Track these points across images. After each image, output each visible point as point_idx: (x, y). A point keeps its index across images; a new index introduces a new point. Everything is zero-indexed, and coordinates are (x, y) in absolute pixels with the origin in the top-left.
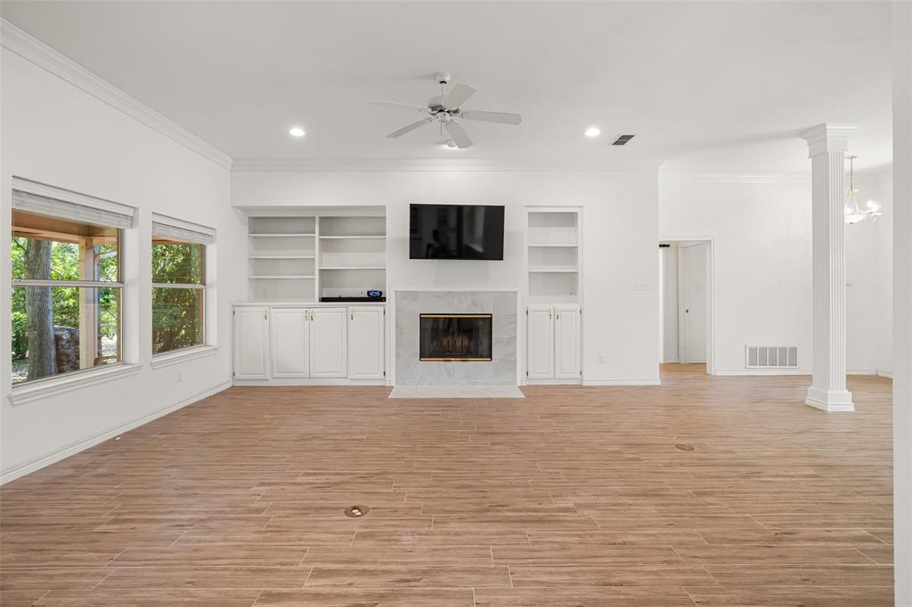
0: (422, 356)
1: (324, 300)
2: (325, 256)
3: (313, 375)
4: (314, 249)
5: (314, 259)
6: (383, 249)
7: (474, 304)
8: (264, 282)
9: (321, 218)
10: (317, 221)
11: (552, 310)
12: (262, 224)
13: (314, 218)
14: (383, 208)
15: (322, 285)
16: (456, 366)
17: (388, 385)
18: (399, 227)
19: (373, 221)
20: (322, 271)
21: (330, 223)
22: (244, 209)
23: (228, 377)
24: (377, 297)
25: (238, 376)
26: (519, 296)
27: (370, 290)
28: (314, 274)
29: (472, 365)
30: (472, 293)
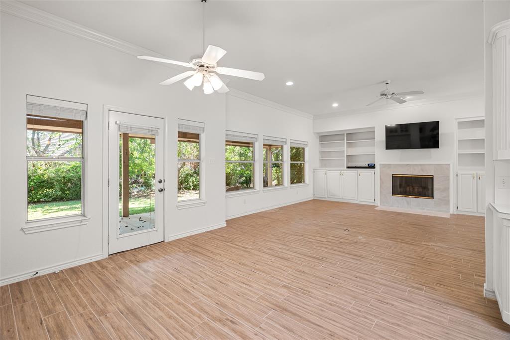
0: (393, 193)
1: (348, 167)
2: (349, 149)
3: (343, 198)
4: (344, 146)
5: (344, 151)
6: (374, 145)
7: (422, 170)
8: (325, 161)
9: (347, 134)
10: (345, 135)
11: (475, 174)
12: (324, 138)
13: (344, 134)
14: (374, 128)
15: (348, 161)
16: (412, 200)
17: (376, 205)
18: (381, 136)
19: (369, 134)
20: (347, 156)
21: (351, 136)
22: (318, 133)
23: (312, 195)
24: (372, 167)
25: (315, 195)
26: (450, 166)
27: (369, 163)
28: (344, 157)
29: (422, 200)
30: (421, 165)
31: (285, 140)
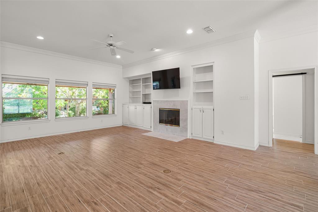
0: (160, 122)
1: (144, 103)
4: (141, 88)
5: (140, 91)
7: (174, 105)
9: (142, 79)
11: (201, 108)
14: (151, 74)
16: (169, 127)
17: (151, 131)
22: (127, 78)
23: (122, 123)
25: (124, 123)
26: (188, 102)
28: (141, 96)
31: (87, 83)
